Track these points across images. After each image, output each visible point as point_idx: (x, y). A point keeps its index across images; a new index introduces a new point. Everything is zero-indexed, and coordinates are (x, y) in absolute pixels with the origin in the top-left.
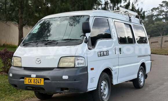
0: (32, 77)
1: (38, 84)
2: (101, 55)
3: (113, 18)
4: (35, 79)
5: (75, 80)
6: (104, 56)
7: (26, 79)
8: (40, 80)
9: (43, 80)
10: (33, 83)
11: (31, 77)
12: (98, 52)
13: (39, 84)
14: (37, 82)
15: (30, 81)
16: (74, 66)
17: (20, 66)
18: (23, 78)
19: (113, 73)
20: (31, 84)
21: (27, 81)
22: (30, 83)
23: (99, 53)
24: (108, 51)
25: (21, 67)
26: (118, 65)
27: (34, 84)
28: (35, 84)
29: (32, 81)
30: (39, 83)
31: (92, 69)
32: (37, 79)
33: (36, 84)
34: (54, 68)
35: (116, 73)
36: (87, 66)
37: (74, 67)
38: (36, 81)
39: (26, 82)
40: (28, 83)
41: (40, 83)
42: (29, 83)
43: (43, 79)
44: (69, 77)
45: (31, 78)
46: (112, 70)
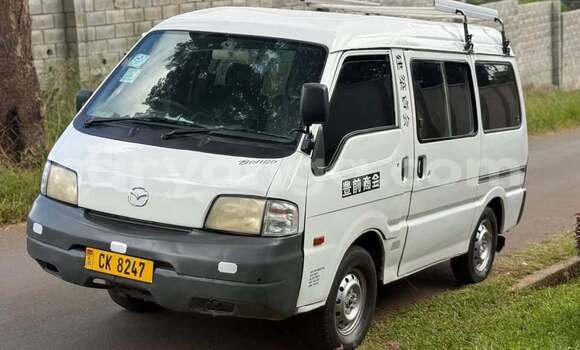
0: (112, 248)
1: (132, 276)
2: (351, 190)
3: (407, 49)
4: (125, 258)
5: (259, 280)
6: (362, 191)
7: (91, 252)
8: (141, 264)
9: (149, 265)
10: (113, 271)
11: (110, 251)
12: (344, 182)
13: (137, 278)
14: (129, 270)
15: (104, 261)
16: (258, 232)
17: (72, 200)
18: (82, 248)
19: (387, 245)
20: (108, 271)
21: (93, 261)
22: (104, 270)
23: (347, 184)
24: (378, 174)
25: (76, 206)
26: (407, 218)
27: (117, 274)
28: (122, 274)
29: (114, 263)
30: (135, 272)
31: (318, 242)
32: (132, 259)
33: (127, 276)
34: (192, 229)
35: (395, 245)
36: (304, 232)
37: (259, 236)
38: (125, 266)
39: (89, 263)
40: (96, 268)
41: (138, 274)
42: (101, 267)
43: (152, 263)
44: (240, 268)
45: (110, 254)
46: (384, 238)
